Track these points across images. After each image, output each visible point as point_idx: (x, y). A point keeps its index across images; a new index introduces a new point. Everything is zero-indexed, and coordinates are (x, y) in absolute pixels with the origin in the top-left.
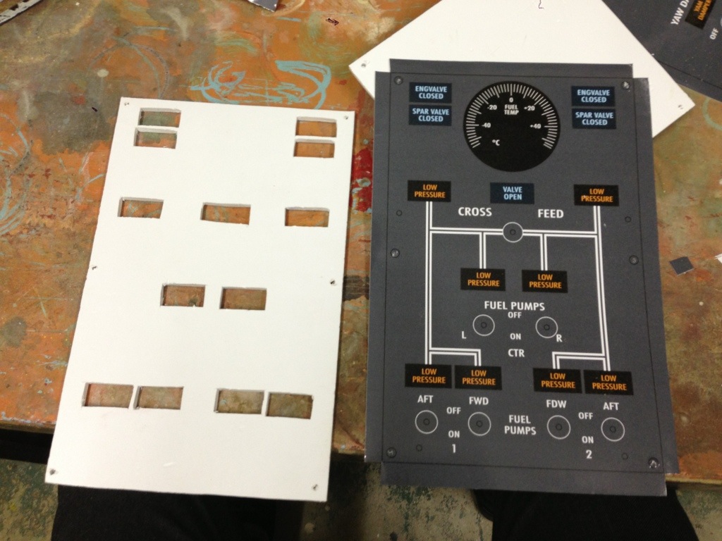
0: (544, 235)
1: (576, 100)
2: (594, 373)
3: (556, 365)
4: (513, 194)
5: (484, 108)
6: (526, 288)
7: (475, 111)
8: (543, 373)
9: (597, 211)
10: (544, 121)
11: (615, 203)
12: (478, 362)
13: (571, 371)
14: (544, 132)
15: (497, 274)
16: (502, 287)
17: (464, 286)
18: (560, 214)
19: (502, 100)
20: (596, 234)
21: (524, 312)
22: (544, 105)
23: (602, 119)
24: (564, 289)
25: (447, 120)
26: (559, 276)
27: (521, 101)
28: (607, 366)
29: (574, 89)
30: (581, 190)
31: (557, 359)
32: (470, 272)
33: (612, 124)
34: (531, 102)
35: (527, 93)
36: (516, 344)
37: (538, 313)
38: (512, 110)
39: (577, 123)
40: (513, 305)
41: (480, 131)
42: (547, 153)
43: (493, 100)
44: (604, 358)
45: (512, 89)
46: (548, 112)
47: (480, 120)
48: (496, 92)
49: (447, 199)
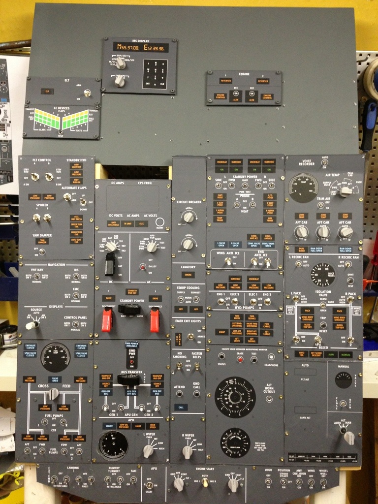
0: (64, 393)
1: (76, 348)
2: (76, 436)
3: (65, 434)
4: (55, 380)
5: (47, 351)
6: (58, 410)
7: (44, 352)
8: (61, 436)
9: (81, 385)
10: (66, 356)
11: (86, 382)
12: (42, 433)
13: (69, 436)
14: (65, 359)
15: (49, 406)
16: (51, 410)
17: (39, 410)
18: (69, 386)
19: (53, 349)
20: (80, 393)
21: (57, 418)
22: (66, 350)
23: (84, 354)
24: (69, 410)
25: (35, 356)
26: (68, 406)
27: (59, 349)
28: (79, 434)
29: (76, 345)
30: (76, 378)
31: (66, 431)
32: (41, 406)
33: (87, 356)
34: (62, 349)
35: (61, 346)
36: (54, 428)
37: (61, 417)
38: (56, 352)
39: (76, 356)
40: (54, 415)
41: (46, 359)
42: (67, 366)
43: (50, 349)
44: (79, 431)
45: (56, 345)
46: (67, 352)
47: (46, 355)
48: (51, 346)
49: (35, 382)
